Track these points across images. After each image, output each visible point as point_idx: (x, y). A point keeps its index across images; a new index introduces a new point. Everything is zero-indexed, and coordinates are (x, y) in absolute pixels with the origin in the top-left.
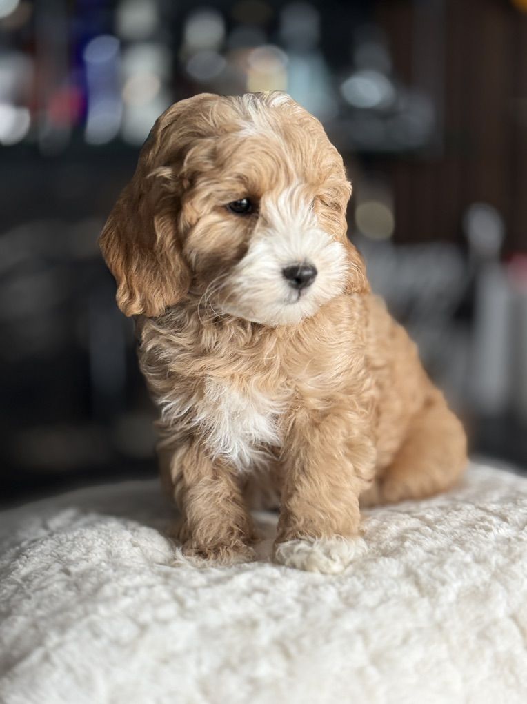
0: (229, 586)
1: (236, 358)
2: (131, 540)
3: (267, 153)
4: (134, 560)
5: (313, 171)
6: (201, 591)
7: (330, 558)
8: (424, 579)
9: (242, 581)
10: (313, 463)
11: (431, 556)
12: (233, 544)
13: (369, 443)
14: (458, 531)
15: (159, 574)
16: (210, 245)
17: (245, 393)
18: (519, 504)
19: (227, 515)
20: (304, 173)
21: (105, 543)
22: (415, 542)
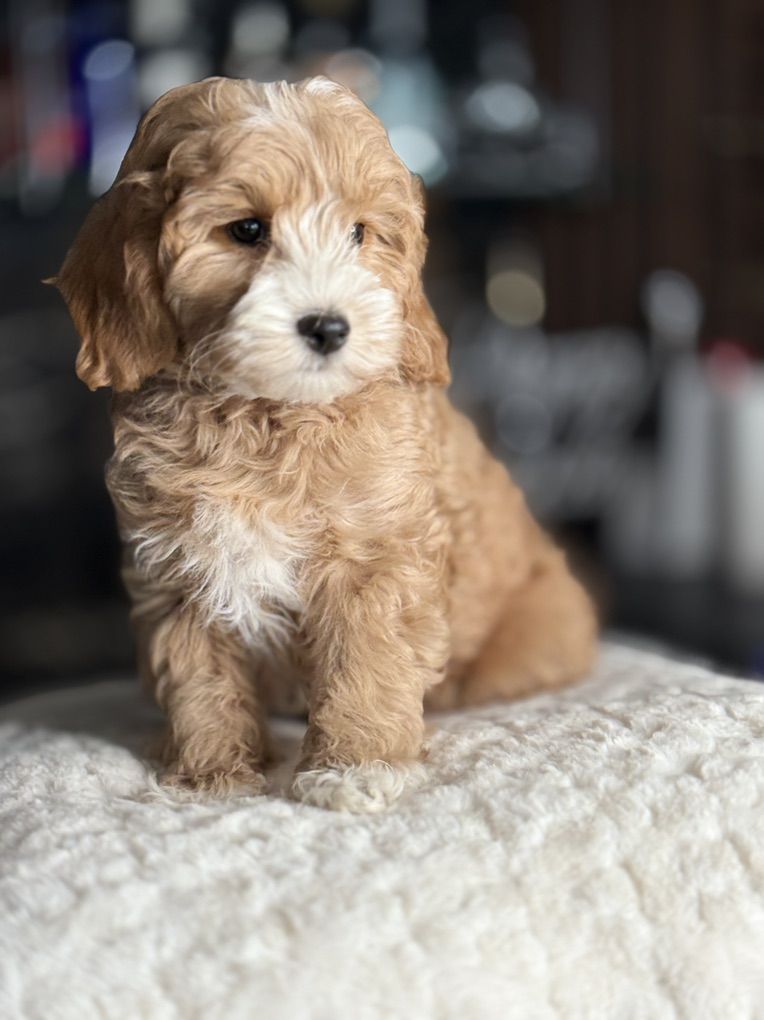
0: (214, 829)
1: (243, 471)
2: (86, 767)
3: (283, 152)
4: (86, 793)
5: (354, 183)
6: (169, 838)
7: (368, 793)
8: (499, 813)
9: (234, 822)
10: (354, 653)
11: (511, 779)
12: (234, 769)
13: (437, 613)
14: (556, 742)
15: (116, 814)
16: (197, 287)
17: (252, 524)
18: (652, 701)
19: (232, 727)
20: (341, 185)
21: (47, 771)
22: (491, 761)
